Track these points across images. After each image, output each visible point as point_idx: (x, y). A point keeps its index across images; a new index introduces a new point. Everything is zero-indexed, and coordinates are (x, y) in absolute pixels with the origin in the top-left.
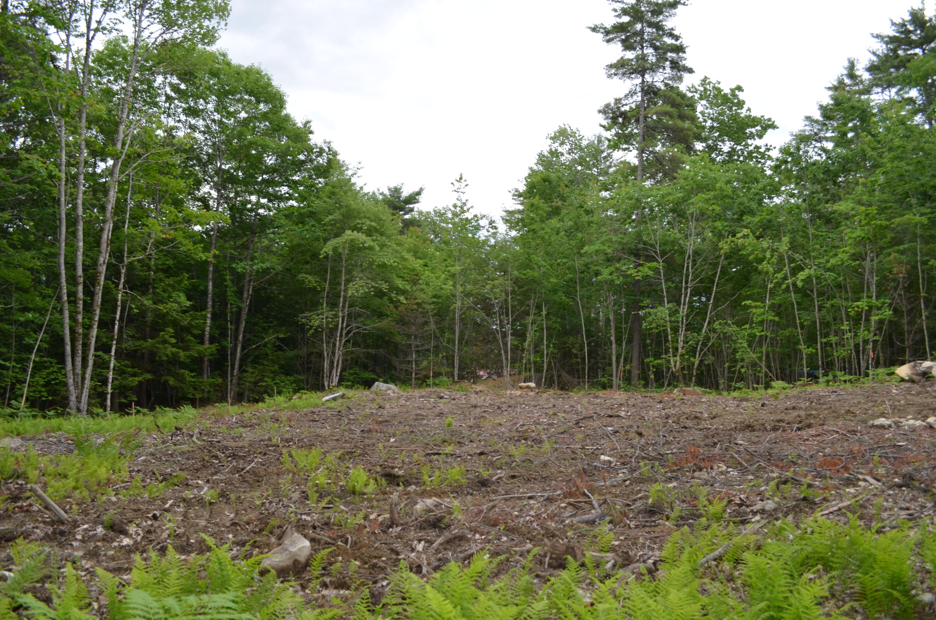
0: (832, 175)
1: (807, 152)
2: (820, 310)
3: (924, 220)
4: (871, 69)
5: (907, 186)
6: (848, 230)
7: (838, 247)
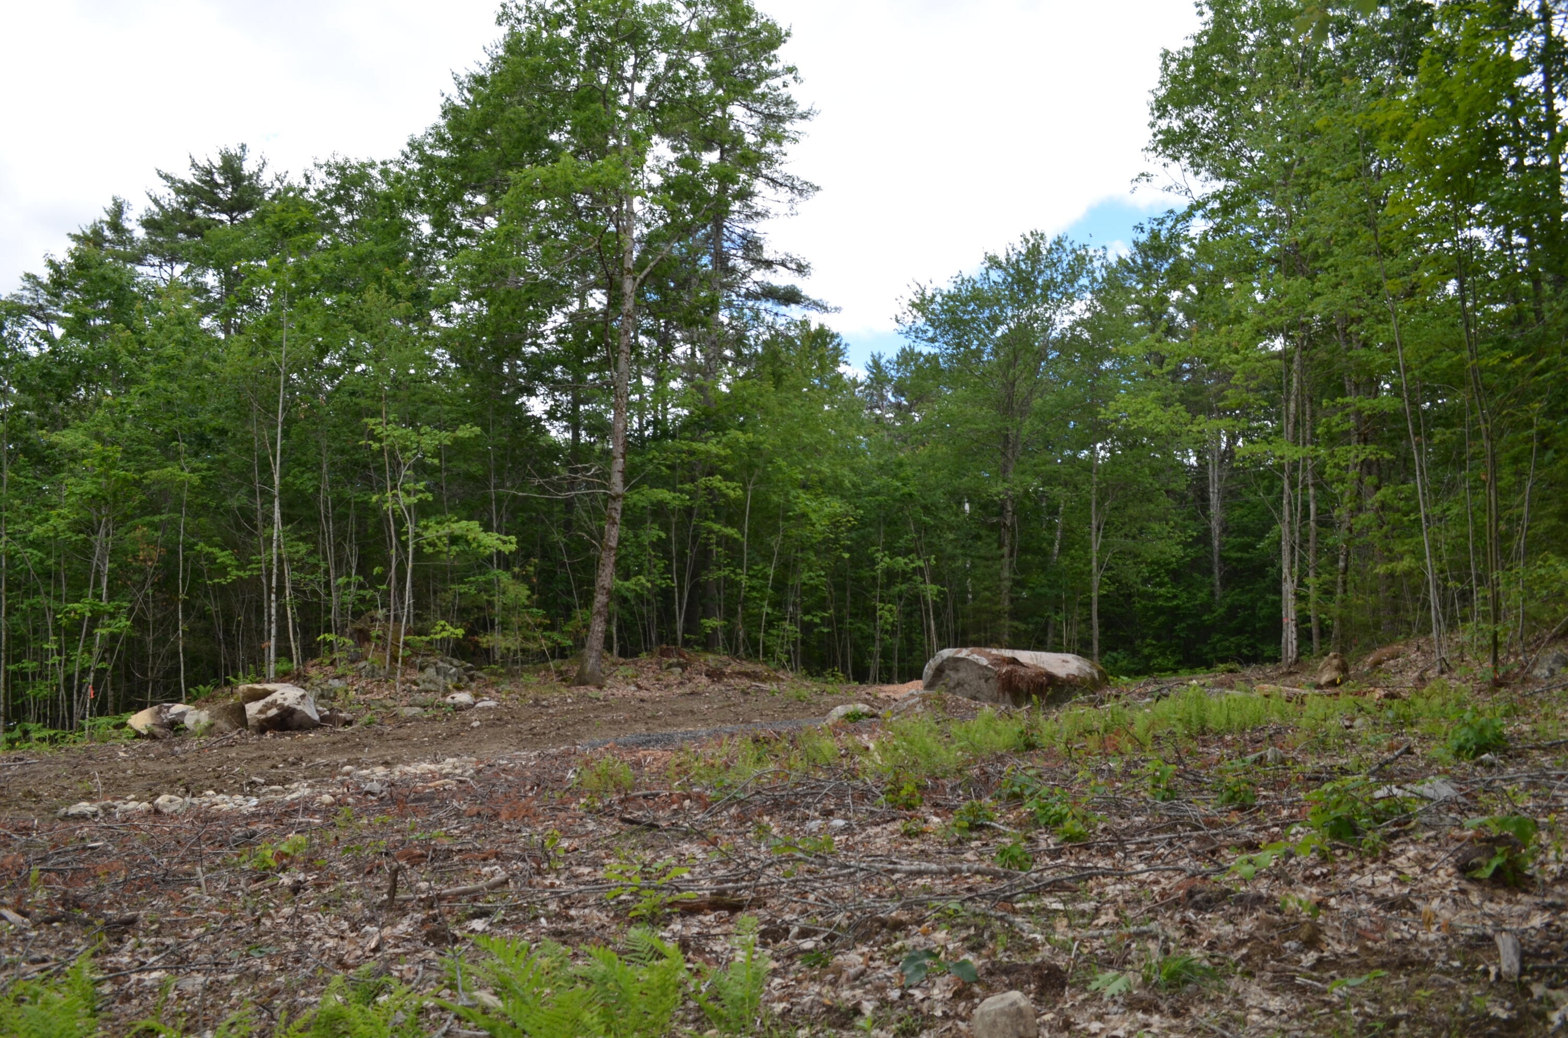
0: (55, 382)
1: (17, 335)
2: (8, 614)
3: (195, 479)
4: (149, 224)
5: (176, 423)
6: (72, 480)
7: (53, 507)
